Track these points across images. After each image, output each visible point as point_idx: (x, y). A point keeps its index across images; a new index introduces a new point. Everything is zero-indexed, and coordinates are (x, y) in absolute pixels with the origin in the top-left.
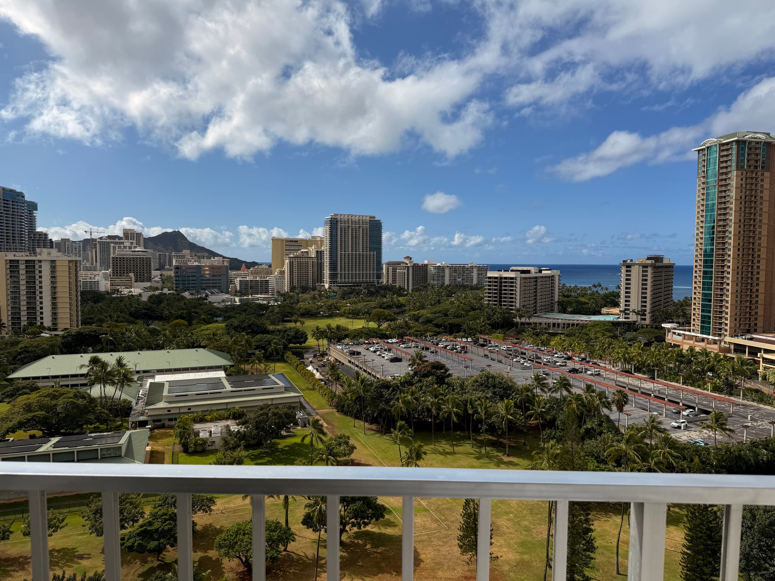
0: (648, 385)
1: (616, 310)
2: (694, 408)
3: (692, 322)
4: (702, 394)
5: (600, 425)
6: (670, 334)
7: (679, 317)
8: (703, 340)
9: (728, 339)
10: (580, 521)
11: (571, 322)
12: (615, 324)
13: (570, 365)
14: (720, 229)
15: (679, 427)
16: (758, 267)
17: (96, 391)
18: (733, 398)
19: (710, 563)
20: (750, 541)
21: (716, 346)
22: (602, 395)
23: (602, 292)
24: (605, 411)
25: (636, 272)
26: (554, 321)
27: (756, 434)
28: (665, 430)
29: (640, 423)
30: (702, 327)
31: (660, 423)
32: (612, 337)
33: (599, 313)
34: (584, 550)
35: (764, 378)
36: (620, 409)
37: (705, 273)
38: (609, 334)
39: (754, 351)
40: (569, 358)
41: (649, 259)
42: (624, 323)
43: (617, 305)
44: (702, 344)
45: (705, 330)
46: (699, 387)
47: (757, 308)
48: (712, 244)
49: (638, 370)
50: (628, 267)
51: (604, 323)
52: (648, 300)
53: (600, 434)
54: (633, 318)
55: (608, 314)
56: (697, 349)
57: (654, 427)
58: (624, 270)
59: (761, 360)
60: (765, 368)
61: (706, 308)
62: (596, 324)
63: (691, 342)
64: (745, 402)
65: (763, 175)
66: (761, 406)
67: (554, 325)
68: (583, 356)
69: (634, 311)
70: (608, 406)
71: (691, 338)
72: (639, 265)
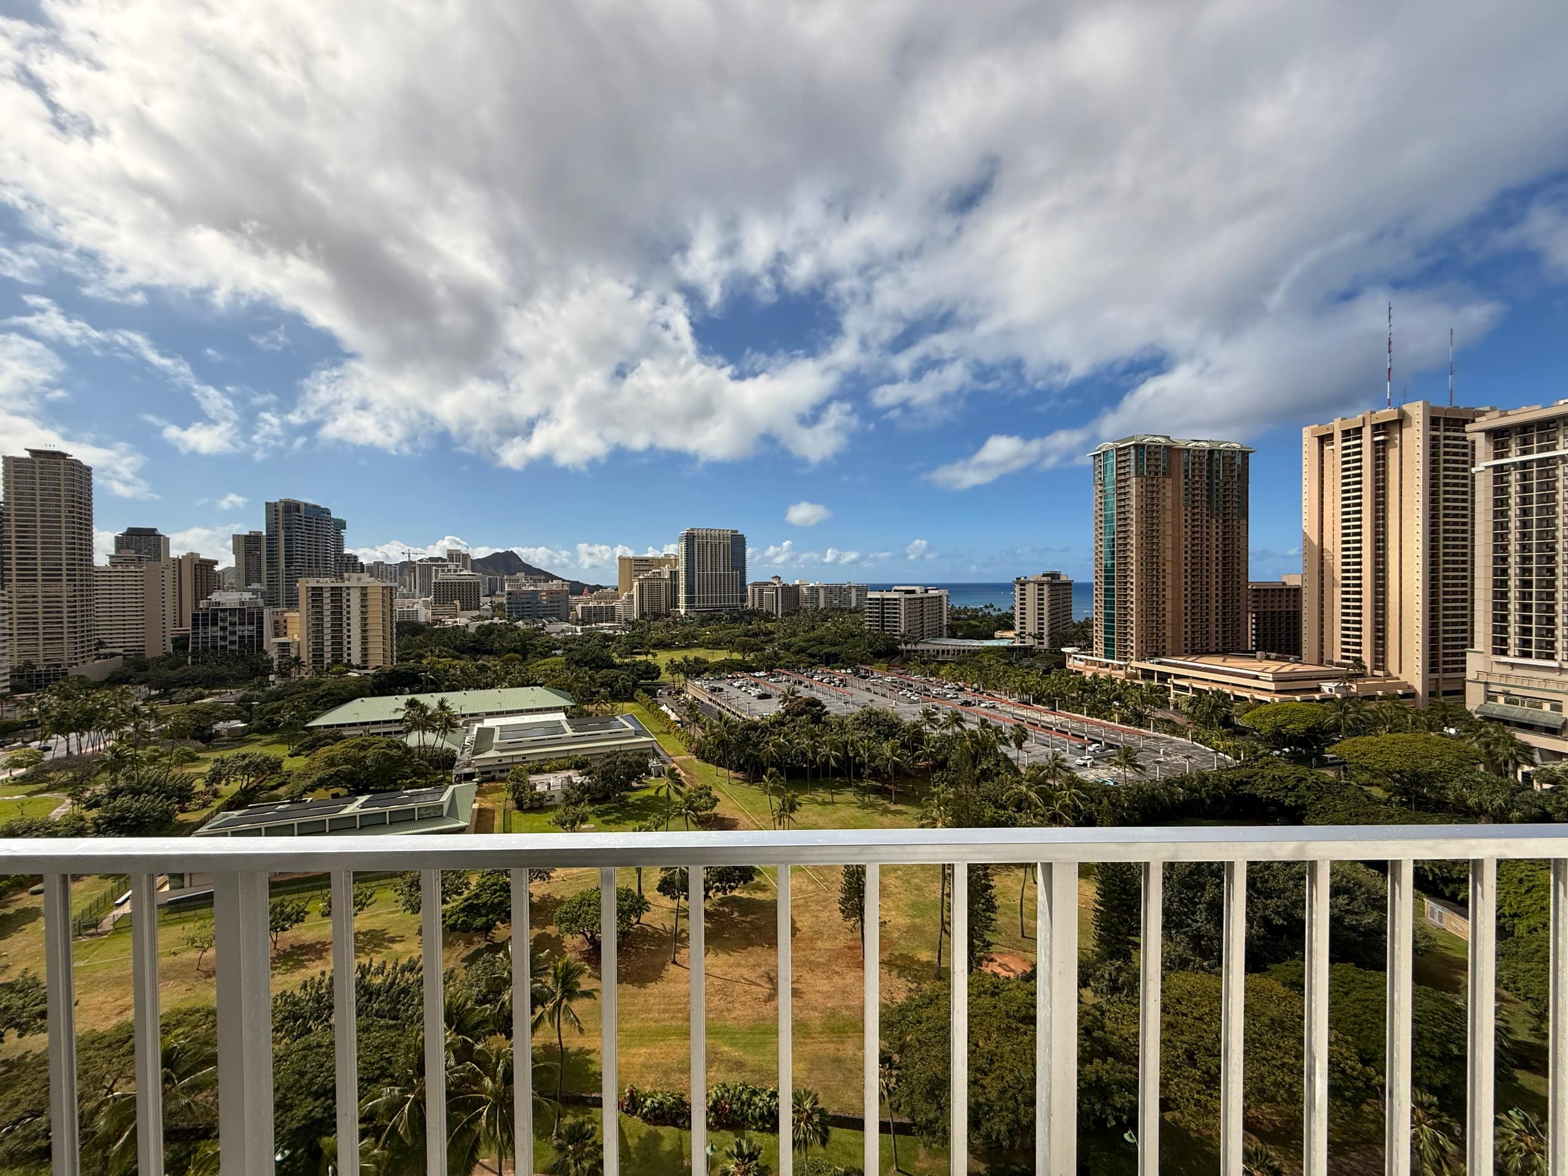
0: (1049, 718)
1: (1011, 634)
2: (1100, 742)
3: (1095, 646)
4: (1109, 726)
5: (997, 765)
6: (1071, 659)
7: (1079, 640)
8: (1107, 665)
9: (1134, 664)
10: (978, 876)
11: (962, 648)
12: (1010, 650)
13: (963, 697)
14: (1120, 542)
15: (1085, 765)
16: (1164, 583)
17: (413, 740)
18: (1142, 730)
19: (1126, 920)
20: (1170, 893)
21: (1122, 672)
22: (998, 730)
23: (994, 614)
24: (1002, 748)
25: (1031, 590)
26: (943, 647)
27: (1170, 770)
28: (1070, 768)
29: (1042, 760)
30: (1106, 651)
31: (1064, 760)
32: (1006, 664)
33: (991, 637)
34: (984, 911)
35: (1176, 706)
36: (1019, 746)
37: (1106, 590)
38: (1003, 661)
39: (1163, 677)
40: (961, 689)
41: (1044, 575)
42: (1020, 647)
43: (1011, 628)
44: (1107, 670)
45: (1109, 654)
46: (1105, 718)
47: (1164, 628)
48: (1113, 559)
49: (1037, 701)
50: (1022, 585)
51: (998, 648)
52: (1046, 621)
53: (998, 774)
54: (1030, 642)
55: (1002, 638)
56: (1101, 676)
57: (1058, 765)
58: (1017, 588)
59: (1171, 686)
60: (1176, 695)
61: (1109, 630)
62: (989, 650)
63: (1095, 668)
64: (1156, 734)
65: (1164, 482)
66: (1174, 738)
67: (943, 651)
68: (975, 686)
69: (1030, 634)
70: (1005, 742)
71: (1094, 663)
72: (1034, 582)
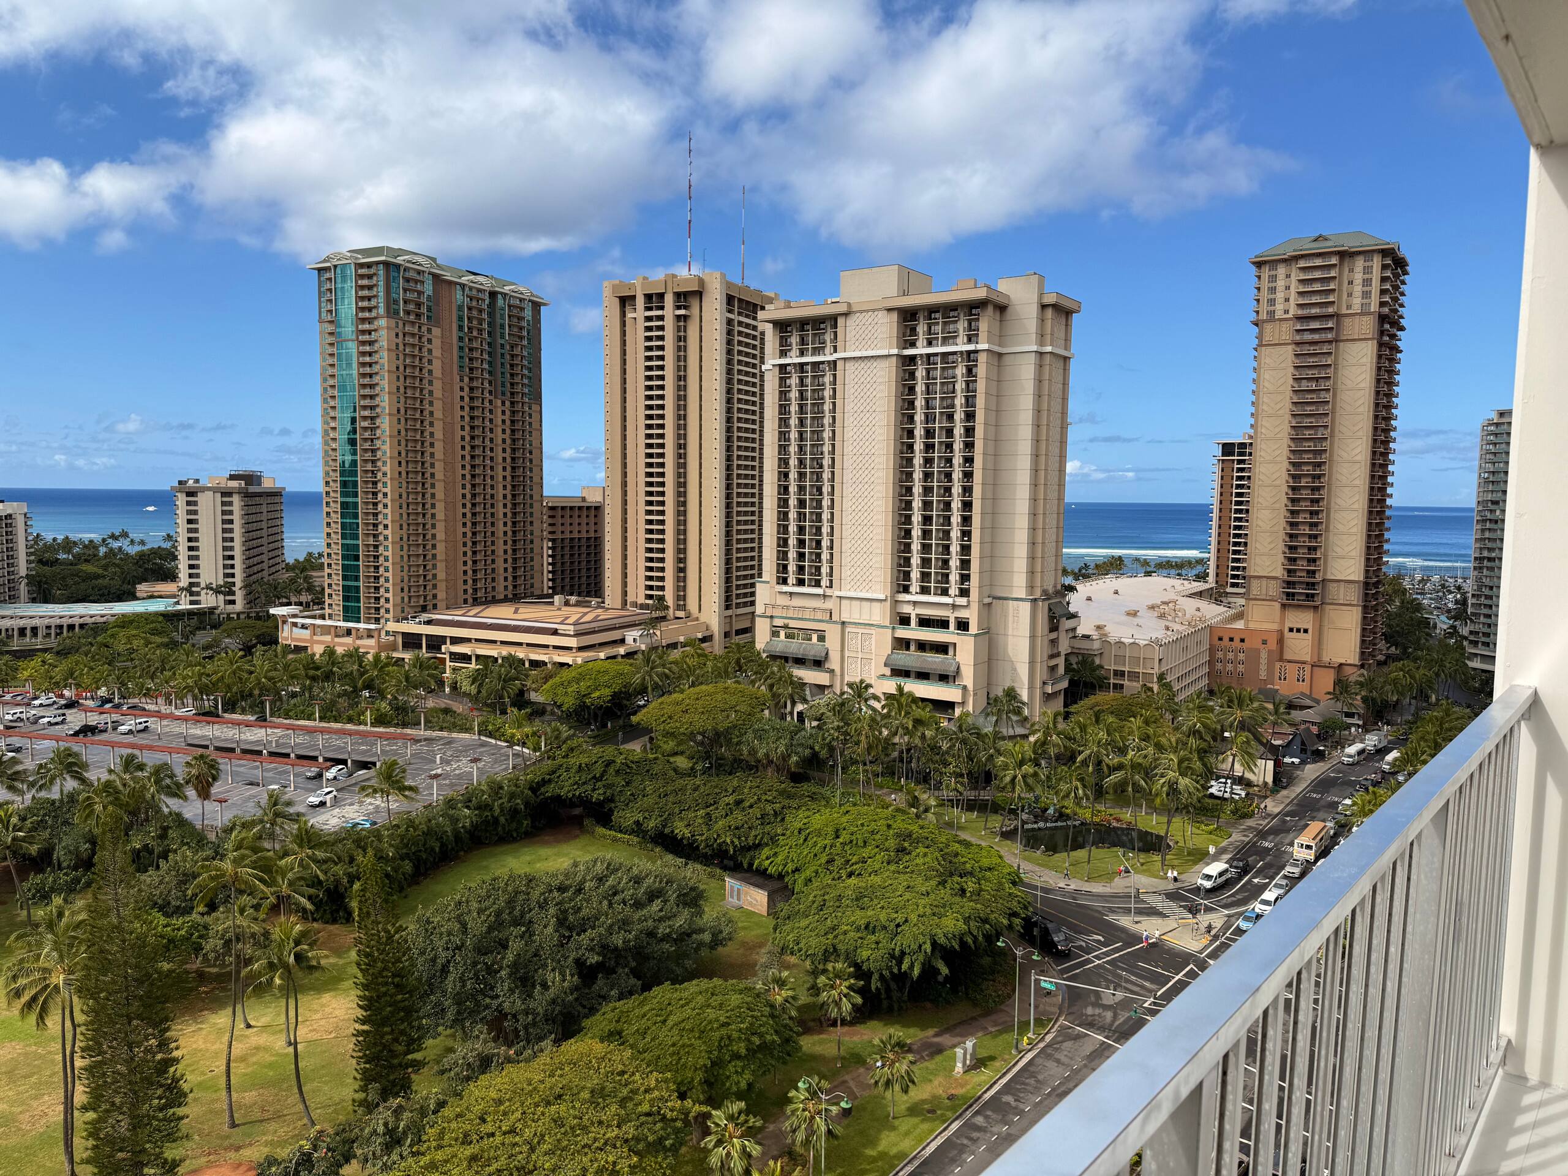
0: (255, 735)
1: (169, 587)
2: (344, 762)
3: (328, 601)
4: (357, 733)
5: (163, 836)
6: (286, 627)
7: (299, 592)
8: (349, 632)
9: (392, 626)
10: (147, 1051)
11: (65, 622)
12: (170, 617)
13: (75, 719)
14: (365, 424)
15: (322, 804)
16: (433, 496)
18: (408, 731)
19: (403, 1032)
20: (461, 970)
21: (372, 642)
22: (161, 772)
23: (133, 550)
24: (170, 804)
25: (207, 504)
26: (22, 623)
27: (452, 785)
28: (298, 814)
29: (251, 811)
30: (346, 609)
31: (289, 804)
32: (166, 645)
33: (132, 596)
34: (161, 1109)
35: (454, 687)
36: (204, 794)
37: (344, 505)
38: (158, 640)
39: (435, 643)
40: (71, 705)
41: (232, 477)
42: (190, 614)
43: (171, 576)
44: (348, 640)
45: (351, 614)
46: (350, 720)
47: (434, 566)
48: (354, 453)
49: (231, 706)
50: (190, 494)
51: (146, 617)
52: (238, 562)
53: (164, 855)
54: (208, 600)
55: (152, 597)
56: (340, 650)
57: (277, 815)
58: (181, 500)
59: (447, 656)
60: (454, 669)
61: (350, 573)
62: (126, 622)
63: (328, 638)
64: (429, 733)
65: (429, 331)
66: (454, 735)
67: (22, 631)
68: (103, 692)
69: (208, 587)
70: (176, 791)
71: (326, 630)
72: (214, 490)
